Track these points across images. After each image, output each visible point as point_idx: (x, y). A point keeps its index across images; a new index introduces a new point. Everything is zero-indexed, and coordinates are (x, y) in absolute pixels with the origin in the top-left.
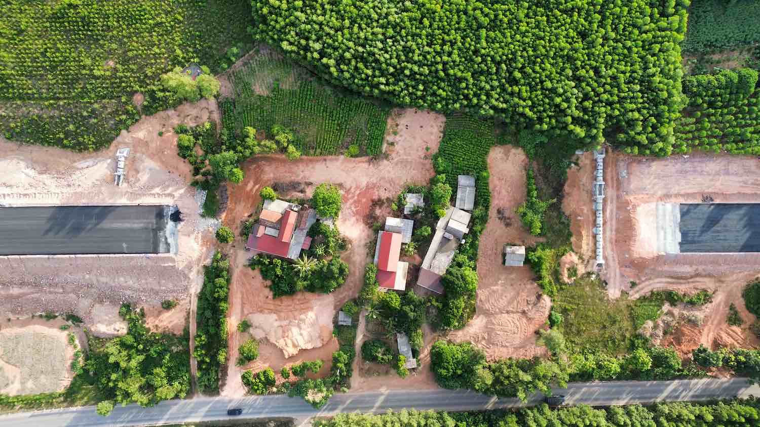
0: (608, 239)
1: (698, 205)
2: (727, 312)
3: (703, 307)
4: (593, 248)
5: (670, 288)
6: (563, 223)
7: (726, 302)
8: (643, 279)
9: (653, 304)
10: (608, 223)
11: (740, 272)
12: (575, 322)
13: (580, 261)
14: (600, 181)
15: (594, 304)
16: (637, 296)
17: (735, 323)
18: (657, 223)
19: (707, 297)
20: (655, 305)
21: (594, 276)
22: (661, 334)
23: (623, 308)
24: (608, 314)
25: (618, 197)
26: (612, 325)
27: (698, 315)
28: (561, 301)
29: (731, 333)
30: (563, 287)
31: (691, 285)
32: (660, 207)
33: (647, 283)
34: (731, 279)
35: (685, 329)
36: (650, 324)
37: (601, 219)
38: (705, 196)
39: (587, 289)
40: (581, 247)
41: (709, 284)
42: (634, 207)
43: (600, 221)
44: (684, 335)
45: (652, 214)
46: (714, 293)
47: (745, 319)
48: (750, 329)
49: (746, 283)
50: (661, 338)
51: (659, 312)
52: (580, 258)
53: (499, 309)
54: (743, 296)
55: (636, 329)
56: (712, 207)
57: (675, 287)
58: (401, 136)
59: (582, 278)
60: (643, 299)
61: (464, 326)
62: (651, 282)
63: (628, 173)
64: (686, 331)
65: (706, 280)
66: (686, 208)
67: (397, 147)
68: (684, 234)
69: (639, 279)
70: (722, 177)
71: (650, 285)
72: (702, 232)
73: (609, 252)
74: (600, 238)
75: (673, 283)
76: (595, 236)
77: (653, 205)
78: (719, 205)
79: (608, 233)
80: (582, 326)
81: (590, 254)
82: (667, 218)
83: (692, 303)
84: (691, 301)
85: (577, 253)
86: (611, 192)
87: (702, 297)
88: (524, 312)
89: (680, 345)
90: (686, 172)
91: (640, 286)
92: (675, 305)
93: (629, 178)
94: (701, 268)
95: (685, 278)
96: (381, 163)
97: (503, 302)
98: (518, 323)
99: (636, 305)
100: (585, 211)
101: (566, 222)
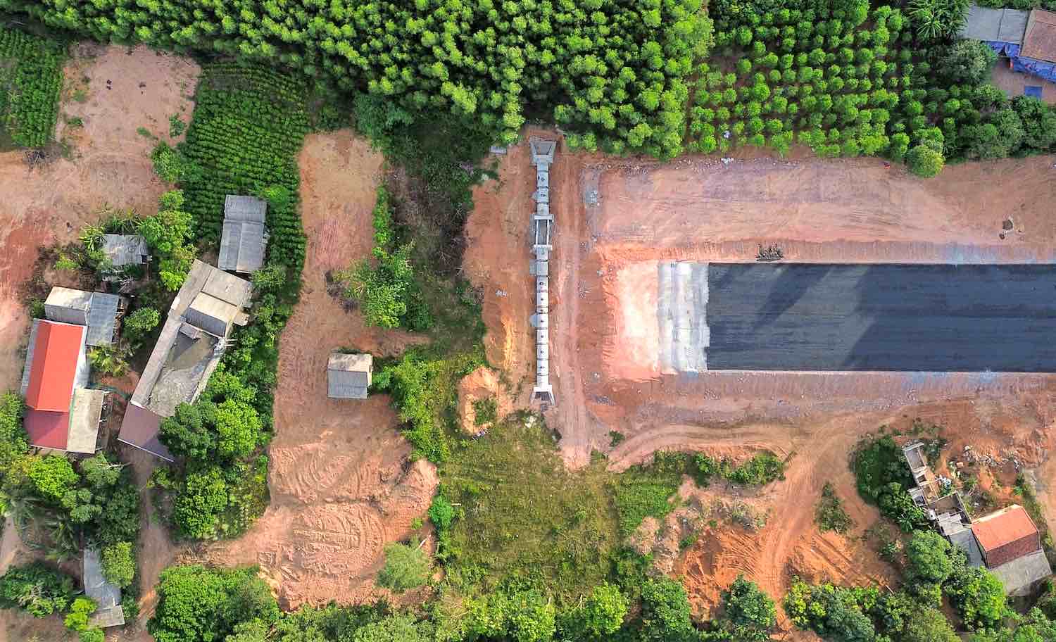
0: (561, 339)
1: (749, 266)
2: (818, 501)
3: (765, 490)
4: (530, 359)
5: (694, 446)
6: (465, 304)
7: (815, 480)
8: (638, 426)
9: (659, 481)
10: (562, 307)
11: (847, 414)
12: (489, 521)
13: (503, 387)
14: (544, 213)
15: (532, 481)
16: (626, 463)
17: (832, 526)
18: (660, 305)
19: (772, 470)
20: (662, 485)
21: (532, 419)
22: (674, 547)
23: (594, 489)
24: (562, 504)
25: (583, 248)
26: (570, 527)
27: (754, 506)
28: (459, 475)
29: (823, 547)
30: (464, 443)
31: (741, 442)
32: (667, 269)
33: (647, 435)
34: (823, 428)
35: (725, 538)
36: (652, 524)
37: (545, 296)
38: (766, 247)
39: (518, 448)
40: (502, 357)
41: (778, 441)
42: (612, 270)
43: (544, 300)
44: (720, 549)
45: (648, 288)
46: (787, 460)
47: (856, 517)
48: (865, 538)
49: (857, 439)
50: (675, 555)
51: (671, 500)
52: (503, 380)
53: (318, 493)
54: (850, 467)
55: (621, 535)
56: (779, 270)
57: (705, 444)
58: (95, 105)
59: (507, 423)
60: (639, 469)
61: (242, 531)
62: (655, 432)
63: (602, 197)
64: (725, 540)
65: (773, 430)
66: (723, 272)
67: (90, 131)
68: (716, 330)
69: (630, 427)
70: (804, 207)
71: (653, 439)
72: (758, 325)
73: (561, 369)
74: (544, 335)
75: (701, 436)
76: (534, 334)
77: (652, 268)
78: (794, 266)
79: (562, 326)
80: (504, 529)
81: (523, 371)
82: (682, 292)
83: (739, 480)
84: (738, 475)
85: (495, 370)
86: (567, 238)
87: (761, 468)
88: (373, 501)
89: (712, 573)
90: (726, 195)
91: (631, 443)
92: (706, 485)
93: (602, 208)
94: (757, 405)
95: (724, 426)
96: (54, 165)
97: (327, 479)
98: (359, 524)
99: (623, 485)
100: (513, 278)
101: (473, 301)
